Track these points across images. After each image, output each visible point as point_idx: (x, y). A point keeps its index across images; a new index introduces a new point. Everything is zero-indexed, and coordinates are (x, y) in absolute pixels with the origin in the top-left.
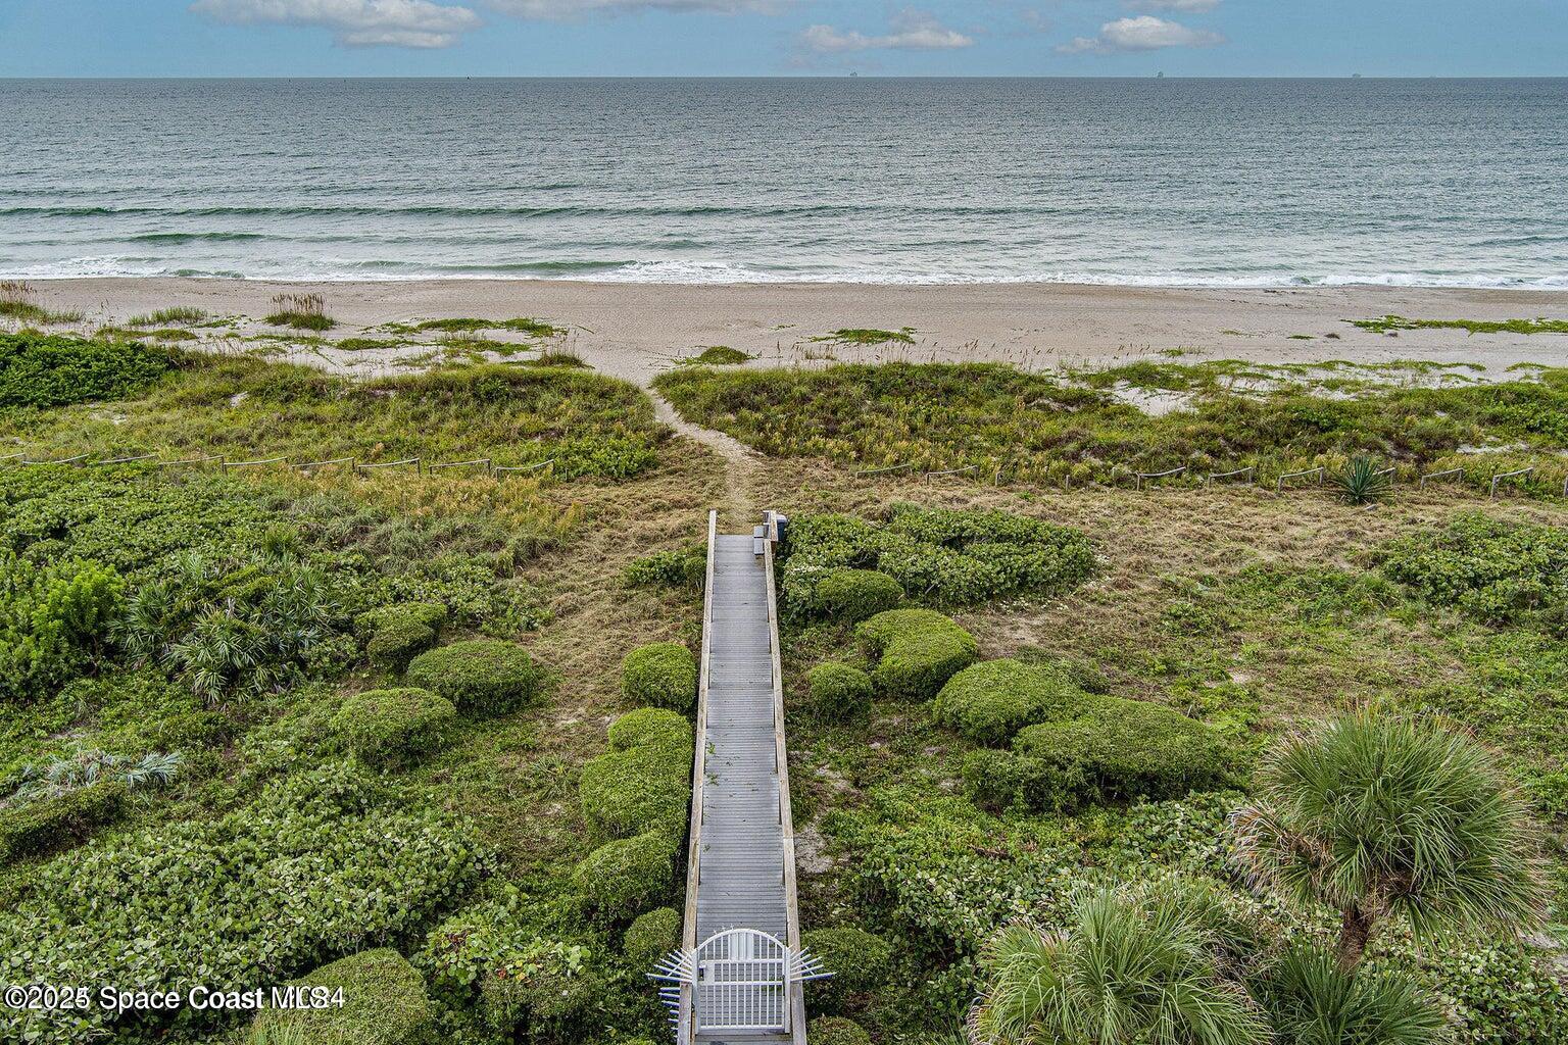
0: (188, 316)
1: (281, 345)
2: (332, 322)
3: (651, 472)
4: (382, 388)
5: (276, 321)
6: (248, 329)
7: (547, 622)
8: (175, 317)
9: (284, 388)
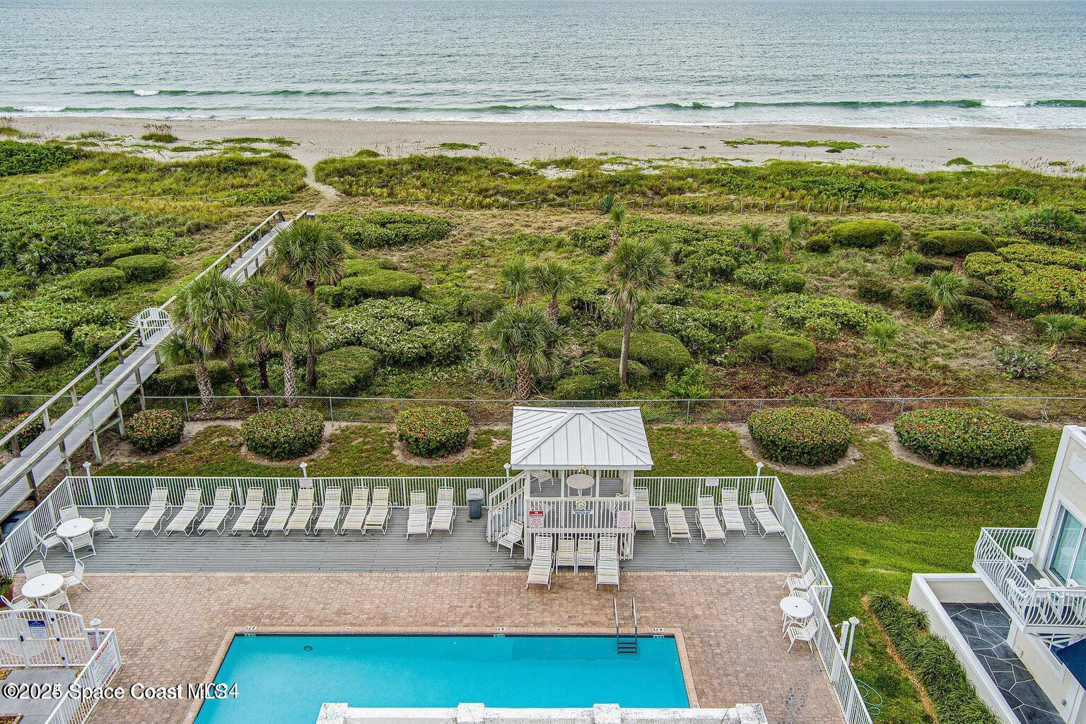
0: (99, 136)
1: (141, 149)
2: (177, 139)
3: (283, 202)
4: (175, 166)
5: (145, 138)
6: (129, 141)
7: (190, 253)
8: (92, 136)
9: (126, 167)
